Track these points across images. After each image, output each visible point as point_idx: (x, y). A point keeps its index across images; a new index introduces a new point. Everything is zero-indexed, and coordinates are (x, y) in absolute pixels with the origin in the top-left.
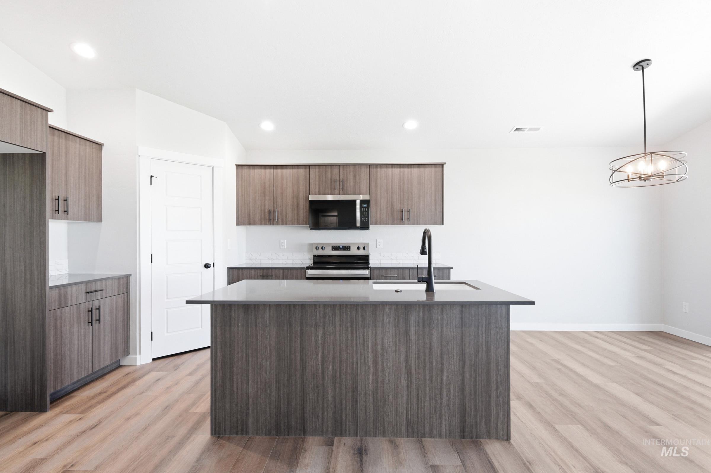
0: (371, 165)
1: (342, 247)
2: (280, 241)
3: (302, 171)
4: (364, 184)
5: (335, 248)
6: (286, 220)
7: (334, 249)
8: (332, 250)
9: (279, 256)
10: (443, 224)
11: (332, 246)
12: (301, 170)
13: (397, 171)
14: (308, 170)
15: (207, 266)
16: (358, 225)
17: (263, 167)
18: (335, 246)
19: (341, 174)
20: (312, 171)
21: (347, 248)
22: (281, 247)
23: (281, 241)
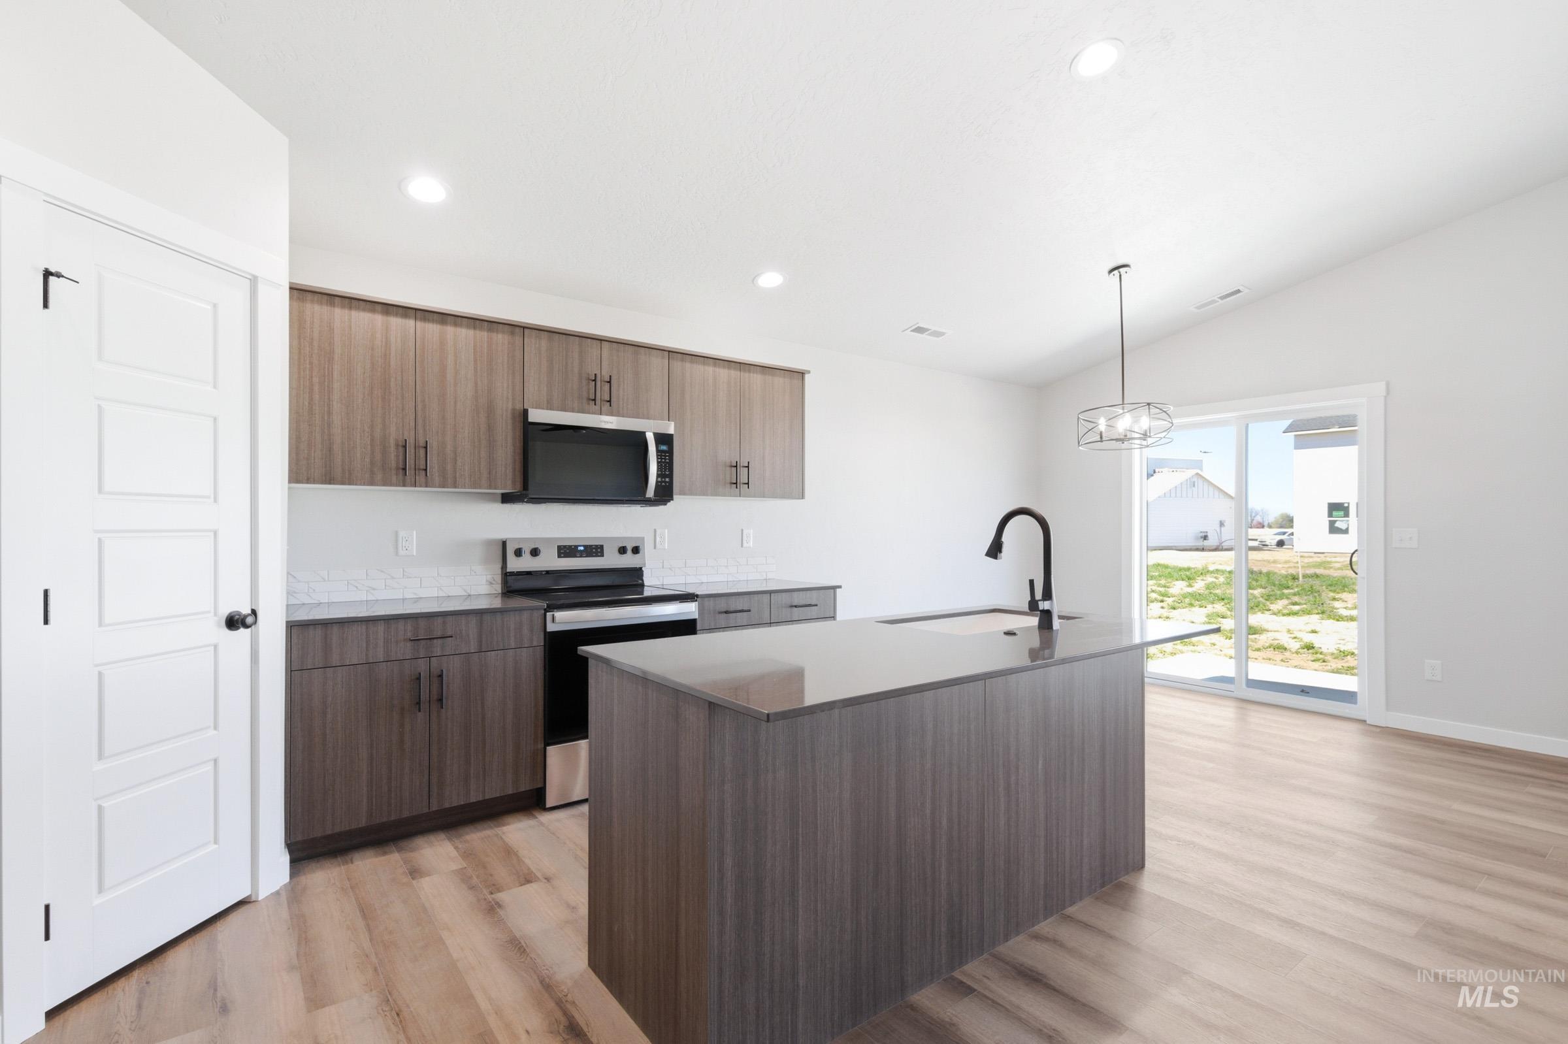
0: (671, 353)
1: (582, 548)
2: (397, 533)
3: (500, 338)
4: (657, 398)
5: (566, 551)
6: (455, 472)
7: (562, 553)
8: (559, 556)
9: (393, 578)
10: (803, 497)
11: (559, 547)
12: (500, 336)
13: (724, 373)
14: (518, 340)
15: (234, 622)
16: (650, 493)
17: (379, 307)
18: (565, 546)
19: (605, 364)
20: (531, 341)
21: (595, 550)
22: (401, 552)
23: (402, 534)
